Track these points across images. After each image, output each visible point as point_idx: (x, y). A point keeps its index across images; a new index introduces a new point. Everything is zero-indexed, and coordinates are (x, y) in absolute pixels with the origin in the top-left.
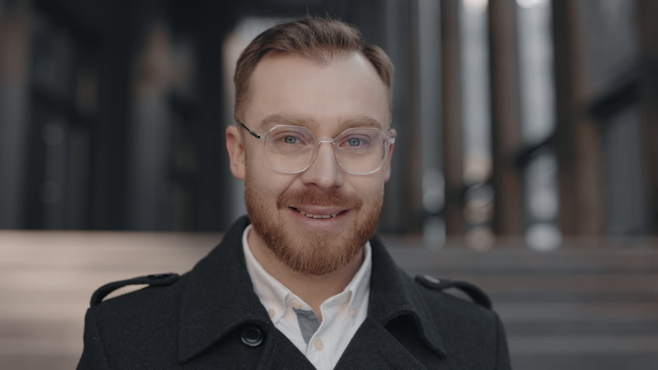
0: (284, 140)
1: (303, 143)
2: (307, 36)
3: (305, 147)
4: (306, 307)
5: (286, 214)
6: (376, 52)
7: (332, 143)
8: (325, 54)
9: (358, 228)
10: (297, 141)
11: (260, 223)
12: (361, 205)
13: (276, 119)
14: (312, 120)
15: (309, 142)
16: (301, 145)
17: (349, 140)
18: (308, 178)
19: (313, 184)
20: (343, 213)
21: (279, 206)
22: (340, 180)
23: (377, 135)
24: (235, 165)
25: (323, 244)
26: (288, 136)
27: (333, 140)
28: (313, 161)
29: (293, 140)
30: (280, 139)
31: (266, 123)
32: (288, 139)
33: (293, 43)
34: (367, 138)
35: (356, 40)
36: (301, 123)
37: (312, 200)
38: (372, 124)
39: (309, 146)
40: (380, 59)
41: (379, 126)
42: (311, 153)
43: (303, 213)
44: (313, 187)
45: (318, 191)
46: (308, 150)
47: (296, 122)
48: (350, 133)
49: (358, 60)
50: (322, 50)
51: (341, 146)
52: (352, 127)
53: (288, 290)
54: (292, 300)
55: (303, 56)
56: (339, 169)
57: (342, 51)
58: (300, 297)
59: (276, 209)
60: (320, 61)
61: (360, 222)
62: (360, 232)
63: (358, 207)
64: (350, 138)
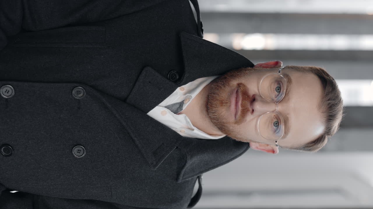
0: (278, 86)
7: (275, 110)
10: (277, 93)
13: (289, 81)
19: (254, 100)
27: (277, 111)
29: (278, 91)
44: (252, 100)
50: (326, 108)
52: (285, 121)
57: (325, 119)
64: (279, 121)
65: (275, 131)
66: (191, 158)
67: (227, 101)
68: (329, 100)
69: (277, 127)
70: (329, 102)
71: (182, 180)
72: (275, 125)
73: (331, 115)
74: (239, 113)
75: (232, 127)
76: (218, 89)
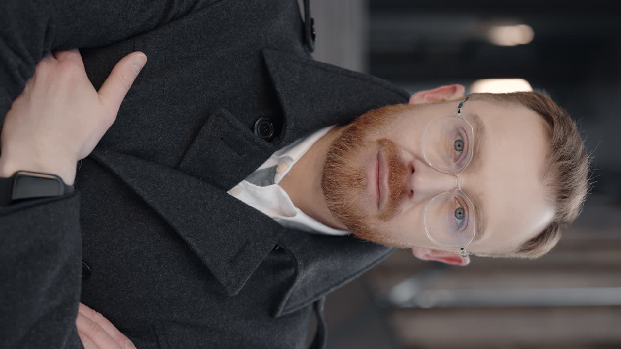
0: (459, 138)
1: (456, 159)
3: (452, 161)
4: (279, 178)
6: (554, 237)
7: (456, 187)
8: (550, 179)
9: (364, 220)
10: (458, 153)
13: (480, 129)
15: (457, 165)
16: (454, 156)
17: (461, 209)
18: (418, 165)
19: (413, 171)
22: (417, 198)
23: (468, 236)
24: (423, 95)
26: (463, 143)
27: (460, 189)
28: (435, 170)
29: (458, 148)
30: (459, 134)
31: (475, 119)
33: (562, 143)
34: (464, 226)
35: (566, 214)
36: (477, 154)
37: (394, 172)
38: (480, 231)
39: (454, 165)
40: (547, 241)
41: (477, 238)
42: (446, 167)
44: (409, 171)
45: (404, 178)
46: (449, 164)
47: (478, 148)
48: (470, 207)
49: (545, 217)
50: (554, 176)
51: (454, 198)
52: (476, 208)
53: (297, 160)
54: (286, 164)
55: (548, 157)
56: (430, 196)
57: (555, 197)
60: (544, 174)
61: (369, 221)
64: (465, 208)
65: (459, 228)
66: (304, 267)
67: (360, 175)
68: (561, 159)
69: (461, 220)
70: (561, 163)
71: (284, 311)
72: (458, 215)
73: (565, 188)
74: (386, 199)
75: (373, 225)
76: (341, 154)
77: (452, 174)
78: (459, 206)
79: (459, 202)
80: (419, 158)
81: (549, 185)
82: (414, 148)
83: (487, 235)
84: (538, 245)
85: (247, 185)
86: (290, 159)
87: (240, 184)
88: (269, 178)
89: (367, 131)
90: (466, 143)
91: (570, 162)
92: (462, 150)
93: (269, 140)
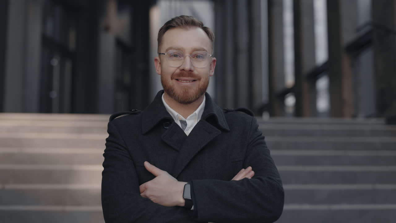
2: (182, 20)
3: (181, 58)
4: (184, 119)
5: (174, 81)
7: (189, 57)
8: (188, 27)
9: (200, 87)
10: (178, 56)
11: (166, 86)
12: (201, 78)
13: (171, 48)
14: (183, 48)
15: (182, 56)
16: (179, 58)
17: (196, 56)
18: (181, 68)
19: (183, 70)
20: (194, 81)
21: (172, 79)
22: (192, 69)
23: (206, 54)
24: (158, 70)
25: (187, 90)
26: (175, 55)
27: (190, 55)
28: (183, 63)
30: (172, 56)
31: (167, 50)
32: (175, 56)
33: (177, 23)
34: (202, 55)
35: (200, 24)
36: (179, 49)
37: (183, 75)
38: (204, 50)
39: (182, 58)
42: (183, 60)
43: (180, 81)
44: (183, 71)
45: (185, 73)
46: (182, 59)
47: (176, 49)
48: (196, 53)
49: (200, 30)
51: (193, 58)
52: (196, 50)
54: (179, 117)
56: (191, 64)
57: (194, 26)
58: (182, 115)
59: (171, 80)
60: (187, 29)
61: (200, 85)
62: (200, 89)
63: (200, 79)
64: (196, 55)
68: (182, 24)
70: (183, 24)
73: (191, 23)
77: (185, 58)
78: (196, 57)
79: (194, 57)
80: (179, 68)
81: (190, 28)
82: (175, 69)
83: (205, 48)
84: (210, 33)
85: (186, 130)
86: (177, 115)
87: (185, 133)
88: (184, 123)
89: (169, 85)
90: (175, 54)
91: (183, 21)
92: (177, 55)
93: (171, 123)
